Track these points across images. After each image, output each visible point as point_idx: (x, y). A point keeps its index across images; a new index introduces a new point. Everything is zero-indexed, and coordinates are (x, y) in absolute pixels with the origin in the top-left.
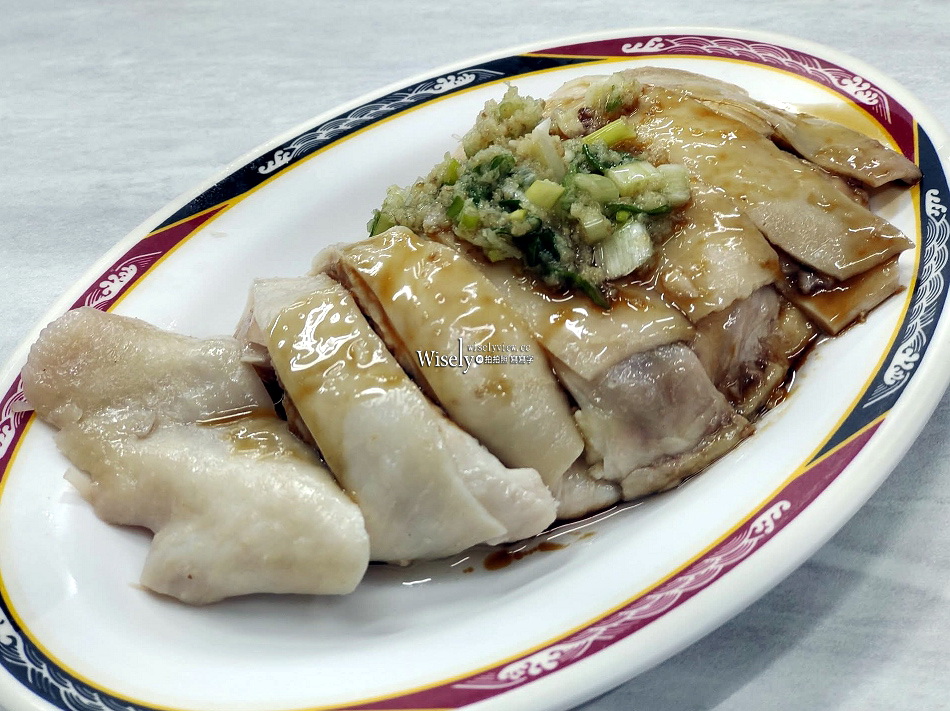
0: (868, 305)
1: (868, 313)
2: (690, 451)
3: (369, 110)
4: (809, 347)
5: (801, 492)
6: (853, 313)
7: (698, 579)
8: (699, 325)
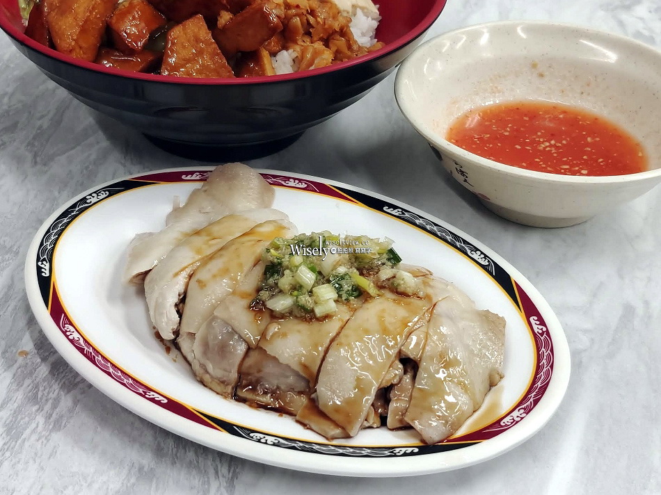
0: (313, 427)
1: (311, 429)
2: (212, 377)
3: (444, 232)
4: (290, 414)
5: (174, 406)
6: (306, 422)
7: (119, 377)
8: (258, 348)
